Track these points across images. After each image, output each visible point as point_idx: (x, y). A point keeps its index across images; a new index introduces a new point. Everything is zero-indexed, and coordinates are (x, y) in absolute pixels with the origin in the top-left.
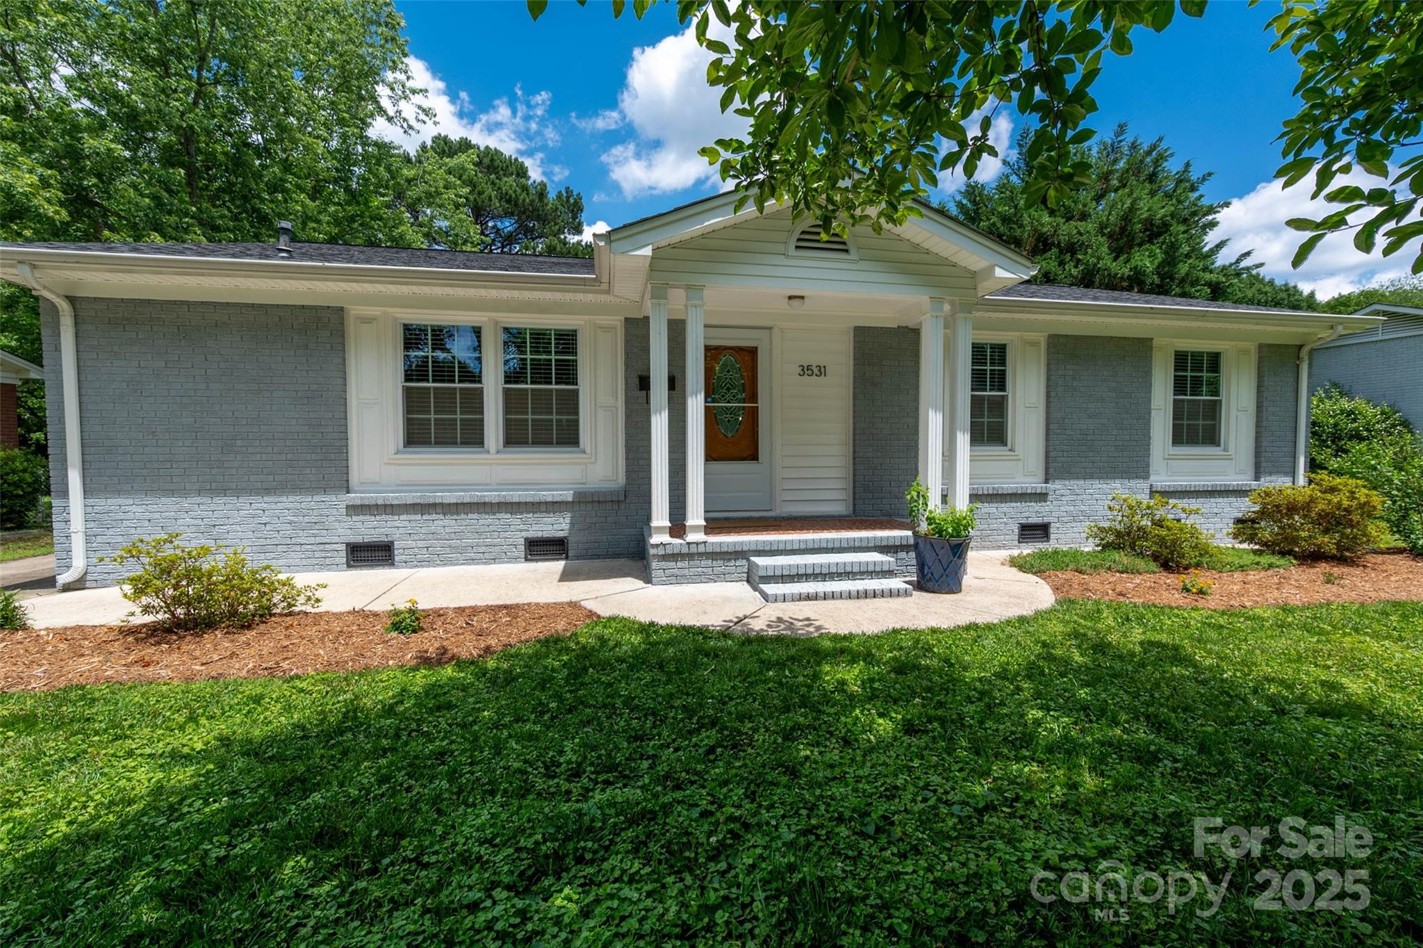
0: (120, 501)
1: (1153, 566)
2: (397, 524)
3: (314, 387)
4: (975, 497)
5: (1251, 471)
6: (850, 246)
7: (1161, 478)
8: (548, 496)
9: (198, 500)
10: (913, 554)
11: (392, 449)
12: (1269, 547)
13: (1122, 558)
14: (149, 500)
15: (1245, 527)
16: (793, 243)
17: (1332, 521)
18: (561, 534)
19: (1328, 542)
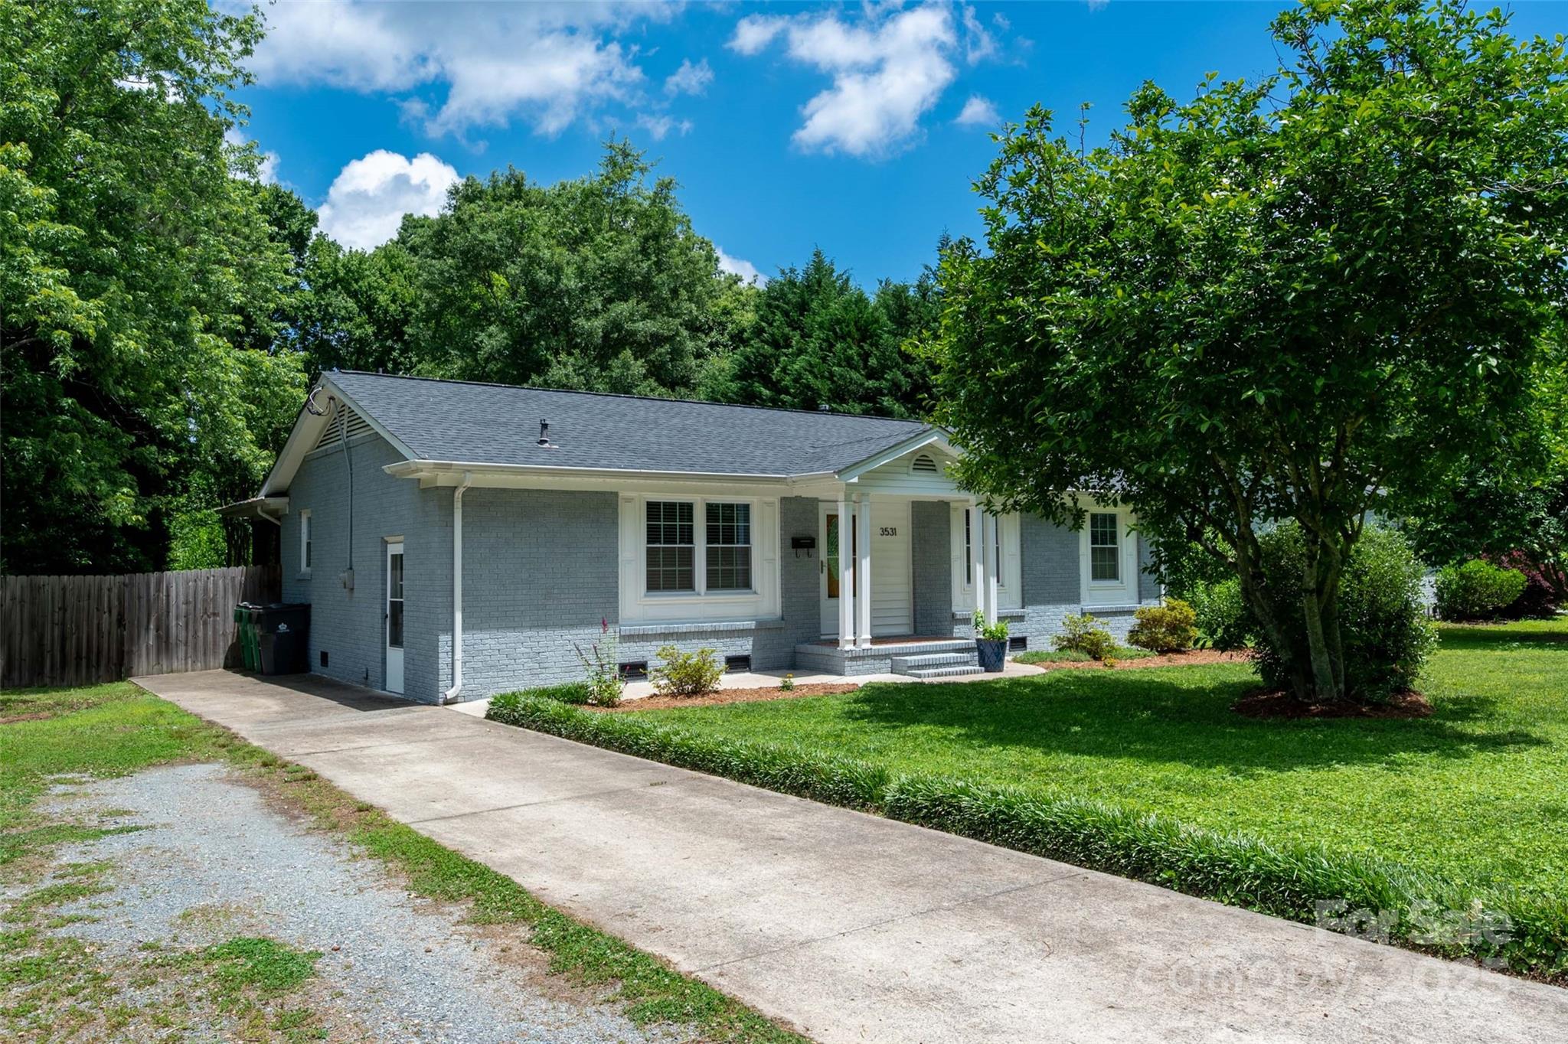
0: (481, 636)
1: (1088, 657)
2: (650, 648)
3: (601, 550)
4: (1000, 619)
5: (1136, 598)
6: (937, 467)
7: (1087, 604)
8: (739, 625)
9: (530, 633)
10: (976, 654)
11: (643, 594)
12: (1145, 645)
13: (1074, 654)
14: (500, 634)
15: (1134, 637)
16: (912, 466)
17: (1174, 628)
18: (746, 653)
19: (1174, 642)
